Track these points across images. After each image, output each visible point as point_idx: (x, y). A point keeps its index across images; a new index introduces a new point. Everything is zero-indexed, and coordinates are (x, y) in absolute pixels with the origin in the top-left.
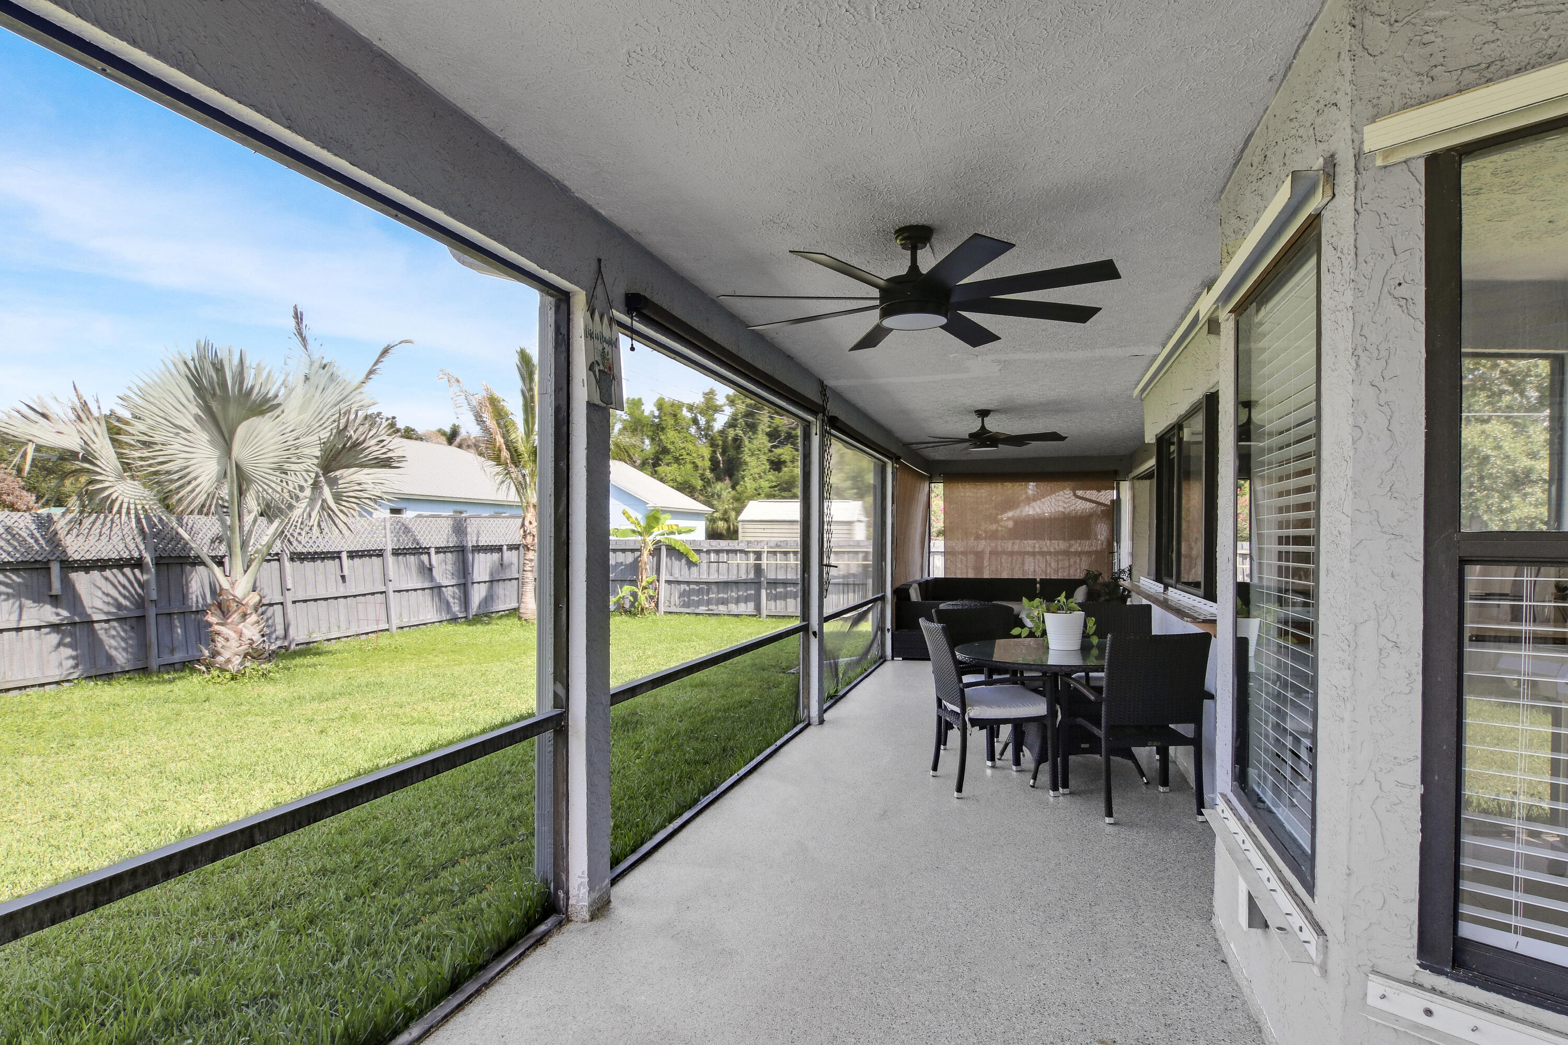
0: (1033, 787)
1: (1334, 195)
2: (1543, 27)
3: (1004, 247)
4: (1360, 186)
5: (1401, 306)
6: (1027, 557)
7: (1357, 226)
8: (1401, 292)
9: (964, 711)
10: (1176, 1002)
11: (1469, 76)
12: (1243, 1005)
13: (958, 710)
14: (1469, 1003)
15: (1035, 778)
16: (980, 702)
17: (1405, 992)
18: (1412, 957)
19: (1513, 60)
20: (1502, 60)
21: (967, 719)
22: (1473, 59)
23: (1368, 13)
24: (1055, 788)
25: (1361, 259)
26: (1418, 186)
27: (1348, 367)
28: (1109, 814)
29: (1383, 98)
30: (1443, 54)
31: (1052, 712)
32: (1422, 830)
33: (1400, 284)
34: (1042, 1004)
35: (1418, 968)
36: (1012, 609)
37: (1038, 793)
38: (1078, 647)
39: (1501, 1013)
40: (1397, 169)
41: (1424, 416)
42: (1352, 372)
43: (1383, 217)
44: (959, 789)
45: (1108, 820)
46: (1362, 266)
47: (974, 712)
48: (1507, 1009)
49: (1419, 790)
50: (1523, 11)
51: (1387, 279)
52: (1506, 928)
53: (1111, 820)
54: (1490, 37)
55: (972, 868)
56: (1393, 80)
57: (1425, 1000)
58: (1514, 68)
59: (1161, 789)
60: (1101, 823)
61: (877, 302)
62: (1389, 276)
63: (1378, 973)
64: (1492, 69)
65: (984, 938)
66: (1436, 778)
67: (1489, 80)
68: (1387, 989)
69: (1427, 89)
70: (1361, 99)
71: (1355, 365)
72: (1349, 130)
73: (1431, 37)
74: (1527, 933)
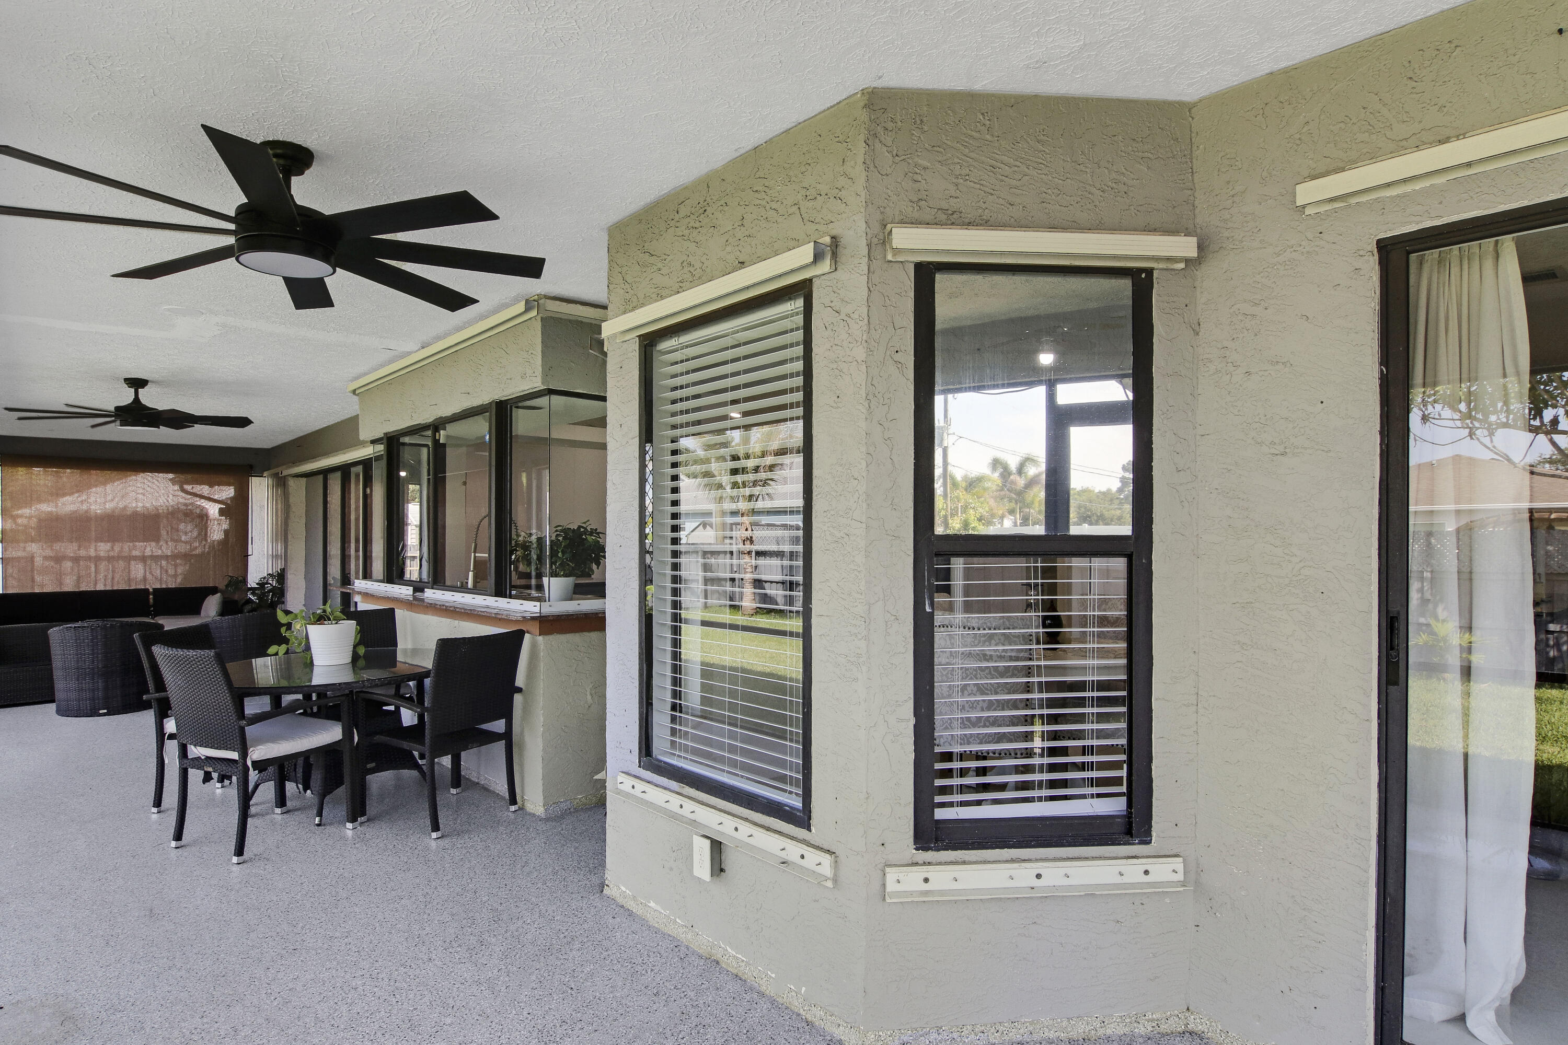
0: (319, 825)
1: (836, 269)
2: (982, 200)
3: (485, 214)
4: (872, 269)
5: (898, 368)
6: (133, 563)
7: (869, 300)
8: (897, 357)
9: (244, 754)
10: (644, 972)
11: (943, 217)
12: (688, 949)
13: (234, 755)
14: (946, 863)
15: (320, 814)
16: (260, 741)
17: (911, 872)
18: (910, 845)
19: (966, 215)
20: (961, 213)
21: (249, 763)
22: (944, 205)
23: (877, 140)
24: (353, 820)
25: (872, 326)
26: (910, 283)
27: (860, 407)
28: (436, 827)
29: (888, 209)
30: (926, 193)
31: (348, 734)
32: (915, 751)
33: (897, 352)
34: (545, 1033)
35: (914, 851)
36: (162, 626)
37: (329, 829)
38: (349, 660)
39: (964, 863)
40: (896, 265)
41: (913, 451)
42: (864, 411)
43: (886, 298)
44: (240, 851)
45: (434, 835)
46: (873, 331)
47: (258, 753)
48: (967, 858)
49: (913, 721)
50: (972, 184)
51: (889, 347)
52: (951, 804)
53: (439, 834)
54: (953, 194)
55: (337, 934)
56: (894, 198)
57: (921, 872)
58: (967, 221)
59: (453, 791)
60: (427, 840)
61: (232, 227)
62: (890, 344)
63: (890, 866)
64: (955, 216)
65: (426, 999)
66: (923, 710)
67: (953, 224)
68: (900, 874)
69: (916, 215)
70: (872, 204)
71: (867, 406)
72: (864, 225)
73: (919, 178)
74: (963, 804)
